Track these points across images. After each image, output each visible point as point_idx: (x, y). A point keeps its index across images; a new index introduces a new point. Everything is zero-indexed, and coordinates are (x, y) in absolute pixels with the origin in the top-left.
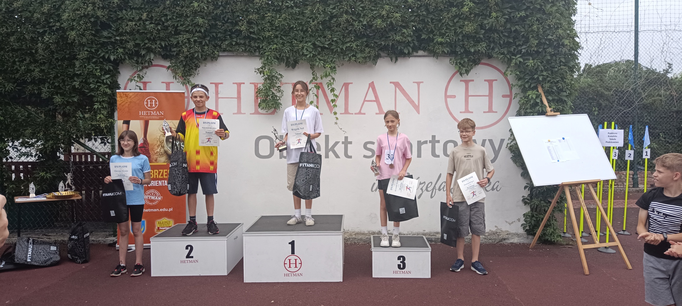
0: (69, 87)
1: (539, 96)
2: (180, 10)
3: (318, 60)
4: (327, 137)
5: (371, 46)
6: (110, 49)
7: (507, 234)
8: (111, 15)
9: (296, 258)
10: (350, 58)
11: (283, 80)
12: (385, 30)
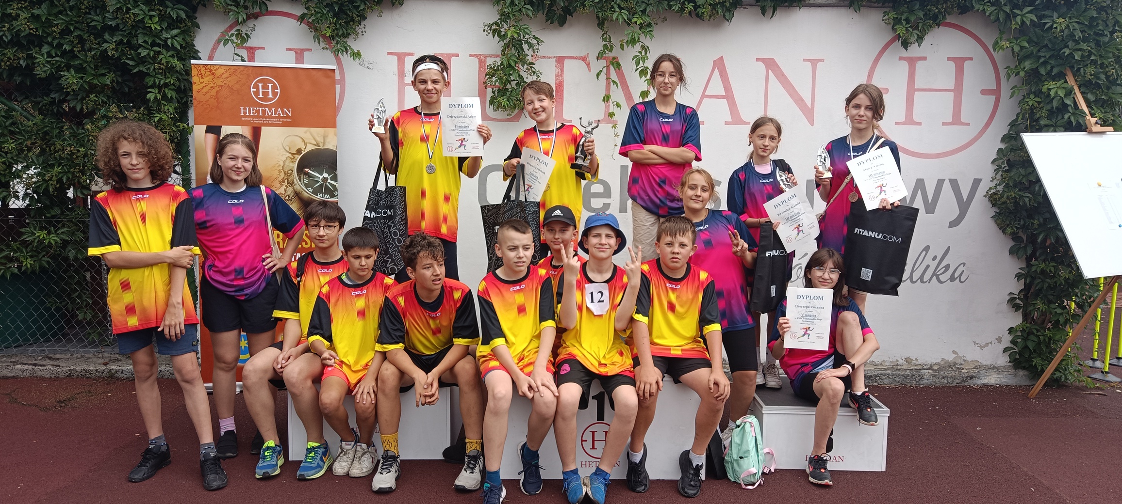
0: (93, 53)
7: (975, 368)
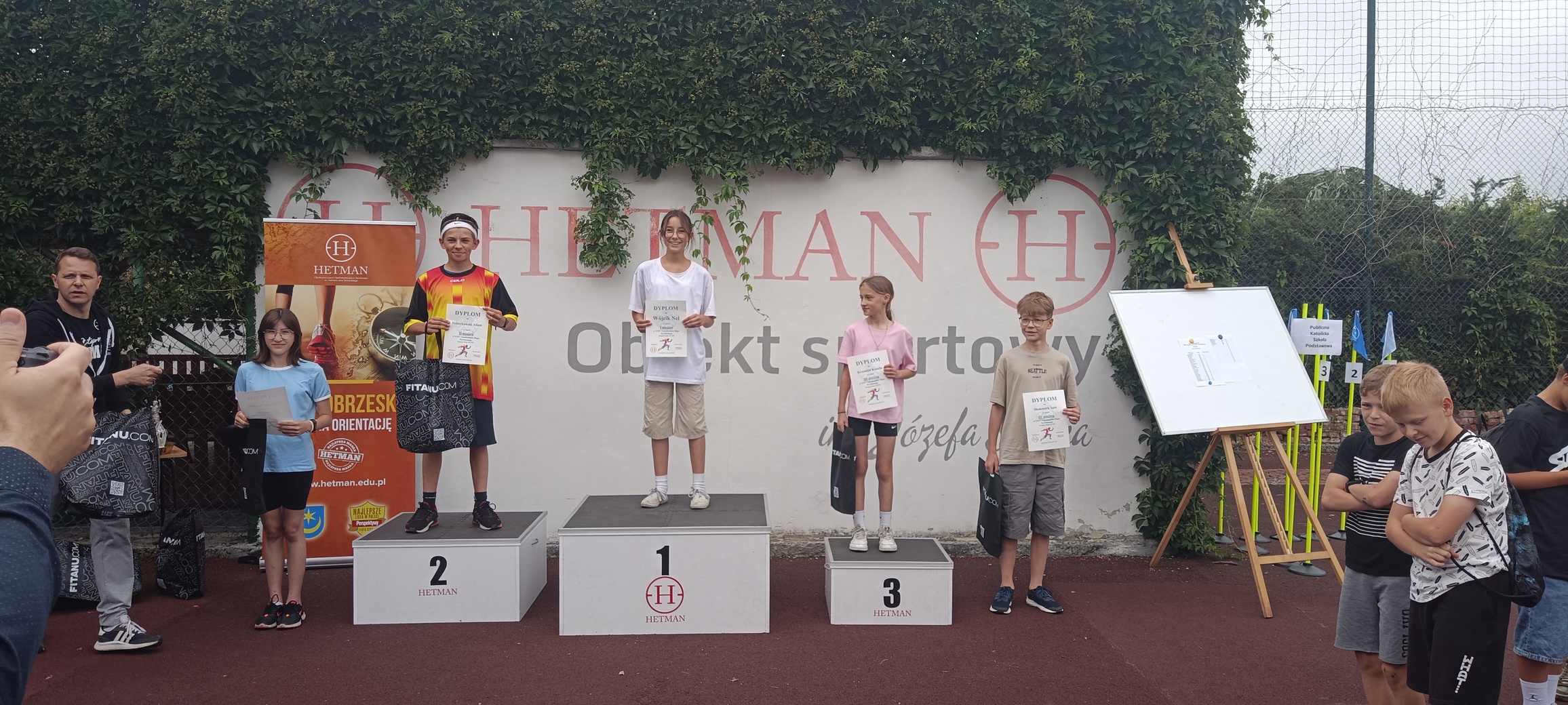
0: (155, 209)
1: (1170, 248)
2: (409, 48)
3: (709, 163)
4: (726, 327)
5: (824, 135)
6: (252, 127)
7: (1104, 538)
8: (255, 53)
9: (672, 583)
10: (778, 159)
11: (633, 203)
12: (854, 102)
